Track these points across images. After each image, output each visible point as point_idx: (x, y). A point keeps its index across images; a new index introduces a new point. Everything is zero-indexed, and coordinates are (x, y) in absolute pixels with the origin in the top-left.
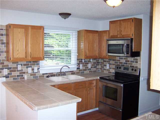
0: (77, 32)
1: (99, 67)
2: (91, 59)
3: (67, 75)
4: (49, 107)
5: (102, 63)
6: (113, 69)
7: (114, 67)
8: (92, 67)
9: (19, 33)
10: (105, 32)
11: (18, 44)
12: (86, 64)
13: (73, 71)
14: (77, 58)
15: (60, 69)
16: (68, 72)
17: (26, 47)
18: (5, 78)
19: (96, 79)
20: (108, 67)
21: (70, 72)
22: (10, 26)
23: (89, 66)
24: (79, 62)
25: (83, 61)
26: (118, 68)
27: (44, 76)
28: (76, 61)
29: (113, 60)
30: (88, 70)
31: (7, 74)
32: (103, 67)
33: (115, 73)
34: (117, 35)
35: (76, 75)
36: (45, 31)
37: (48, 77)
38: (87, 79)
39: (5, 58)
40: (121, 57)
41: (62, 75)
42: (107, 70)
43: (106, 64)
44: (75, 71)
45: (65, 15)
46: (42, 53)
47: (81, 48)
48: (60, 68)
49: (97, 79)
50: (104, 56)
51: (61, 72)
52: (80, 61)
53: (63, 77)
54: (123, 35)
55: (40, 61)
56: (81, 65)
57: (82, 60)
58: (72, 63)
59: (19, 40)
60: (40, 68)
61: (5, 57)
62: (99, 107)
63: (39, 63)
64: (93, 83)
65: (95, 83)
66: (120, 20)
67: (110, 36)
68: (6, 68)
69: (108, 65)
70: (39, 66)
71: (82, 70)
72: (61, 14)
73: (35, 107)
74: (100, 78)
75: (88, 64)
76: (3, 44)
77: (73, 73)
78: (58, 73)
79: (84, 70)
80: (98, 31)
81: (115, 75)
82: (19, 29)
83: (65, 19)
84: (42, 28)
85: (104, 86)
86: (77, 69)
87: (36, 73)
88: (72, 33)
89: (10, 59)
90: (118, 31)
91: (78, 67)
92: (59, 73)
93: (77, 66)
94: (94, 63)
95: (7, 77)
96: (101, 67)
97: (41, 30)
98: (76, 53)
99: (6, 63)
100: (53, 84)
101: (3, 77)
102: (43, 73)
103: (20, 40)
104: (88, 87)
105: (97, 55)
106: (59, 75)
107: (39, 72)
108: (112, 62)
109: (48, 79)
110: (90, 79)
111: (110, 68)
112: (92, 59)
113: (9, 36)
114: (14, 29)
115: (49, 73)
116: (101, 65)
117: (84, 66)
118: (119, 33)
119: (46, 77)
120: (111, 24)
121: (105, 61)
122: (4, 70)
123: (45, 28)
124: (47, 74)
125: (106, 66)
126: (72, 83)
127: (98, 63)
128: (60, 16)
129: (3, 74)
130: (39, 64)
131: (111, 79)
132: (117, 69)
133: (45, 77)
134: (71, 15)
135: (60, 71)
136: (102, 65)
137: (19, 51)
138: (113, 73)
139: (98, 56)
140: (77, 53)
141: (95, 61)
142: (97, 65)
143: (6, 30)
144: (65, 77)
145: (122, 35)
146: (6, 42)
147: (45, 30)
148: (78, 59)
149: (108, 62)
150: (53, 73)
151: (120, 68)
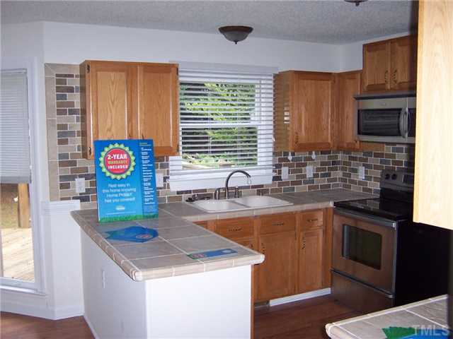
0: (272, 78)
1: (339, 174)
2: (314, 152)
3: (244, 196)
4: (174, 274)
5: (345, 163)
6: (376, 179)
7: (378, 173)
8: (316, 176)
9: (113, 83)
10: (351, 75)
11: (109, 113)
12: (298, 165)
13: (262, 186)
14: (275, 149)
15: (225, 180)
16: (248, 187)
17: (130, 120)
18: (79, 201)
19: (324, 207)
20: (361, 175)
21: (254, 187)
22: (89, 66)
23: (309, 171)
24: (280, 160)
25: (290, 158)
26: (387, 177)
27: (180, 199)
28: (271, 158)
29: (377, 155)
30: (306, 183)
31: (84, 191)
32: (349, 176)
33: (381, 190)
34: (384, 84)
35: (268, 195)
36: (181, 76)
37: (190, 200)
38: (298, 208)
39: (79, 150)
40: (397, 146)
41: (229, 197)
42: (360, 183)
43: (358, 165)
44: (267, 185)
45: (237, 32)
46: (173, 135)
47: (286, 121)
48: (224, 178)
49: (327, 209)
50: (348, 144)
51: (227, 188)
52: (280, 157)
53: (234, 202)
54: (400, 83)
55: (170, 158)
56: (285, 170)
57: (286, 154)
58: (259, 164)
59: (113, 103)
60: (171, 177)
61: (79, 146)
62: (331, 286)
63: (168, 164)
64: (316, 218)
65: (322, 220)
66: (392, 41)
67: (365, 88)
68: (81, 176)
69: (362, 170)
70: (168, 171)
71: (287, 183)
72: (224, 30)
73: (137, 271)
74: (335, 204)
75: (305, 165)
76: (72, 114)
77: (261, 190)
78: (219, 189)
79: (294, 183)
80: (330, 74)
81: (380, 197)
82: (112, 74)
83: (236, 42)
84: (173, 69)
85: (346, 227)
86: (273, 180)
87: (161, 188)
88: (258, 82)
89: (88, 153)
90: (387, 71)
91: (275, 174)
92: (221, 191)
93: (274, 171)
94: (322, 164)
95: (83, 198)
96: (344, 174)
97: (171, 74)
98: (271, 136)
99: (81, 163)
100: (200, 218)
101: (74, 198)
102: (179, 190)
103: (115, 102)
104: (302, 231)
105: (329, 141)
106: (221, 195)
107: (167, 186)
108: (373, 161)
109: (191, 207)
110: (306, 207)
111: (368, 178)
112: (316, 154)
113: (87, 91)
114: (99, 73)
115: (194, 191)
116: (343, 169)
117: (293, 172)
118: (388, 76)
119: (187, 201)
120: (368, 54)
121: (354, 159)
122: (78, 180)
123: (180, 70)
124: (189, 192)
125: (355, 171)
126: (256, 216)
127: (334, 163)
128: (222, 36)
129: (75, 190)
130: (167, 166)
131: (372, 210)
132: (386, 181)
133: (183, 201)
134: (253, 31)
135: (224, 186)
136: (346, 169)
137: (113, 130)
138: (376, 191)
139: (332, 144)
140: (274, 136)
141: (325, 158)
142: (330, 169)
143: (81, 76)
144: (238, 200)
145: (398, 82)
146: (79, 108)
147: (180, 74)
148: (275, 154)
149: (361, 160)
150: (205, 190)
151: (394, 177)
